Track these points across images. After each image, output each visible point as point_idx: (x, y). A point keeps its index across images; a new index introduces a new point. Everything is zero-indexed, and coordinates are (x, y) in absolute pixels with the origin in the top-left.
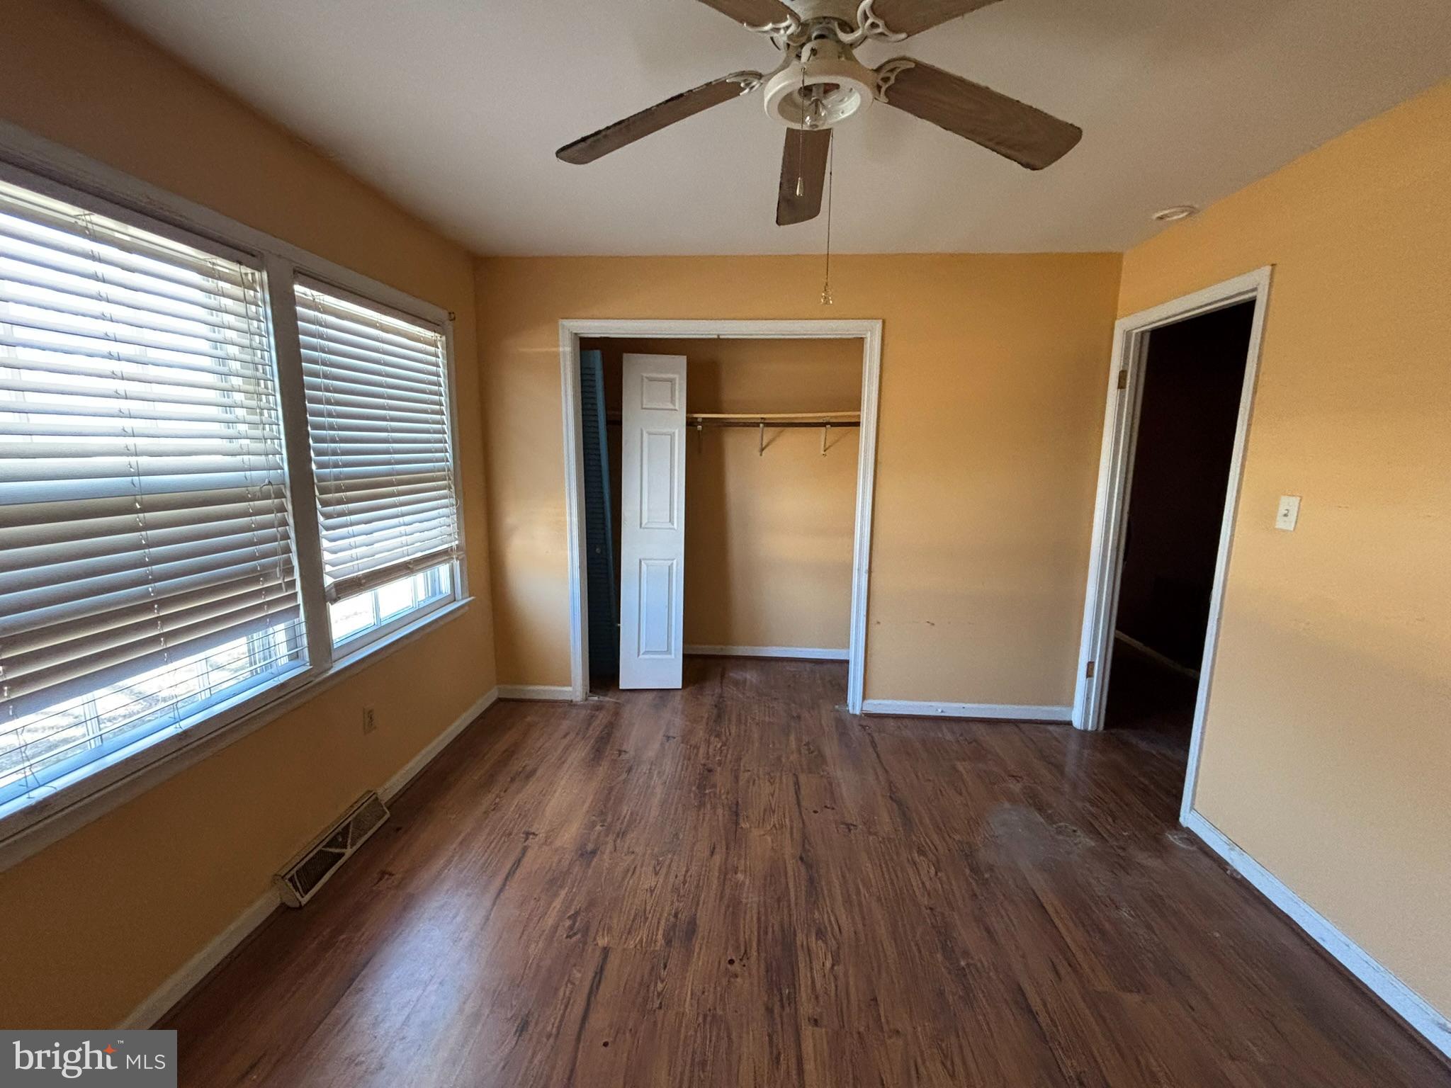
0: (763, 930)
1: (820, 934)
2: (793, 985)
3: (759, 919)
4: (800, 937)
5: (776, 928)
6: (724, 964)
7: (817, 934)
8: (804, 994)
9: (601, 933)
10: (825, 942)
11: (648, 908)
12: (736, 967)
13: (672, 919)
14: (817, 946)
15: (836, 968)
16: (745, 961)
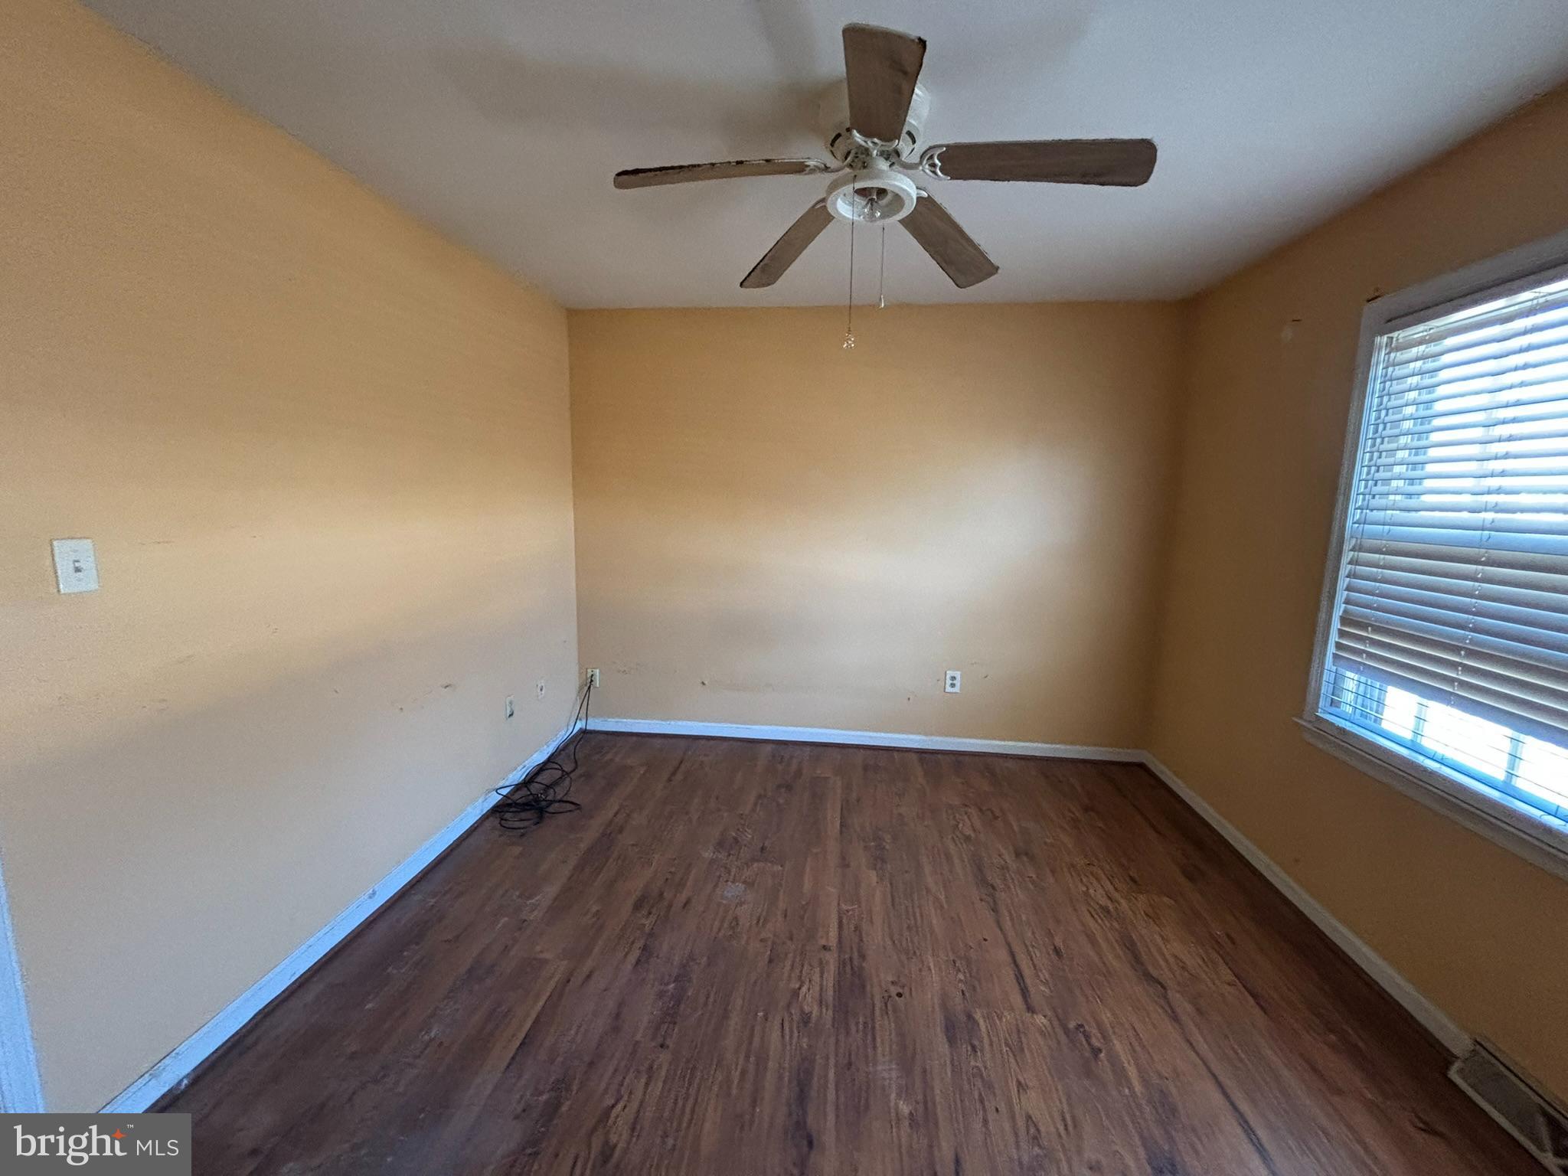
0: (869, 1029)
1: (806, 1019)
2: (840, 973)
3: (874, 1039)
4: (828, 1015)
5: (853, 1029)
6: (906, 991)
7: (809, 1018)
8: (832, 968)
9: (1049, 1029)
10: (802, 1011)
11: (1012, 1060)
12: (894, 990)
13: (976, 1043)
14: (811, 1006)
15: (797, 986)
16: (886, 995)
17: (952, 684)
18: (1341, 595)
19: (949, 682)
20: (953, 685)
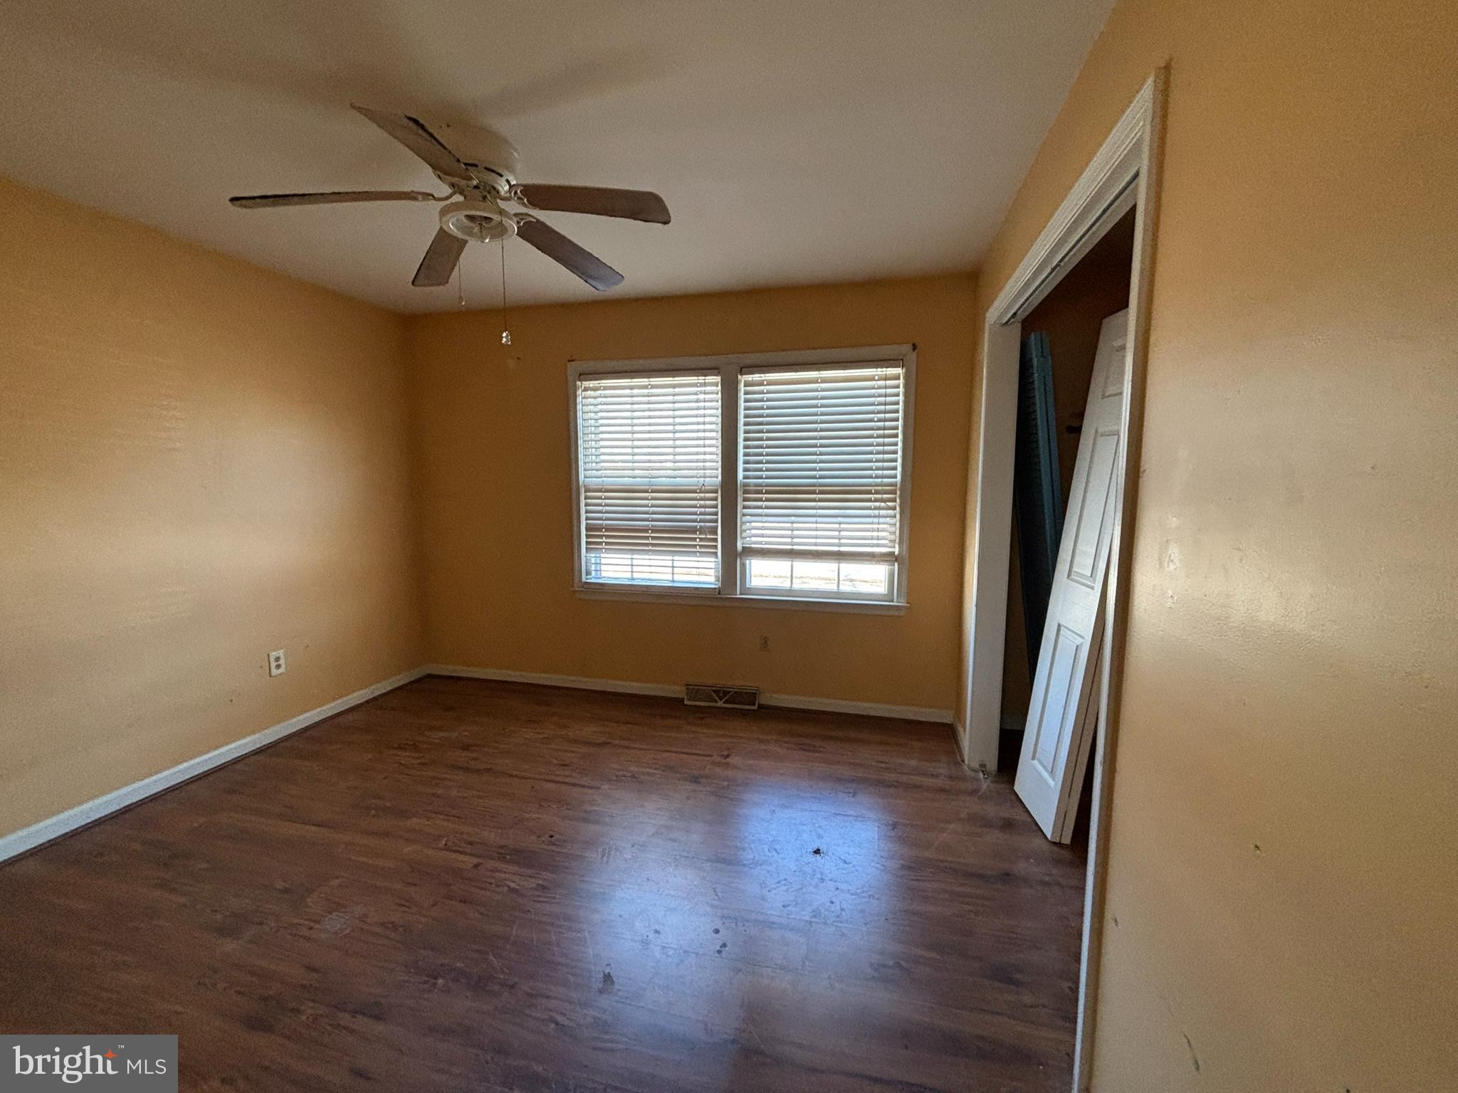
17: (276, 666)
18: (583, 516)
19: (273, 664)
20: (278, 667)
